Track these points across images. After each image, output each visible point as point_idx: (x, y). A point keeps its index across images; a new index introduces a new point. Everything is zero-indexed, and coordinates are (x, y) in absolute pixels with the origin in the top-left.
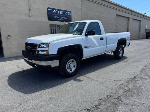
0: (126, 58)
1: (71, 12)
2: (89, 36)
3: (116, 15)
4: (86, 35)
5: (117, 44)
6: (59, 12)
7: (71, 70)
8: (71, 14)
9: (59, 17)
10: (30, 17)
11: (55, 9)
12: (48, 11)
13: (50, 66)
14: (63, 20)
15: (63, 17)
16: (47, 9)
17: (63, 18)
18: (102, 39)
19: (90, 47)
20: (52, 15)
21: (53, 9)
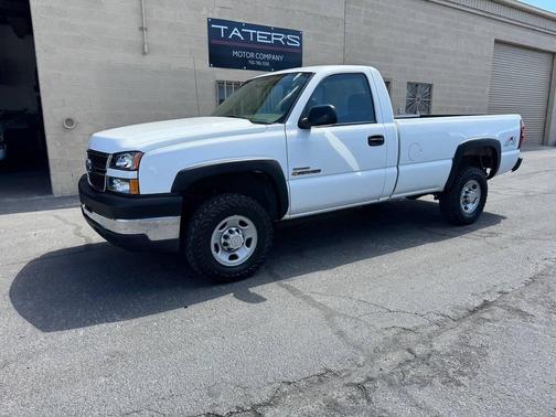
0: (494, 219)
1: (301, 36)
2: (314, 130)
3: (497, 42)
4: (304, 125)
5: (451, 162)
6: (255, 35)
7: (233, 257)
8: (301, 41)
9: (252, 55)
10: (144, 54)
11: (239, 25)
12: (213, 33)
13: (144, 237)
14: (268, 64)
15: (266, 52)
16: (209, 24)
17: (268, 56)
18: (376, 141)
19: (319, 171)
20: (225, 47)
21: (231, 25)
